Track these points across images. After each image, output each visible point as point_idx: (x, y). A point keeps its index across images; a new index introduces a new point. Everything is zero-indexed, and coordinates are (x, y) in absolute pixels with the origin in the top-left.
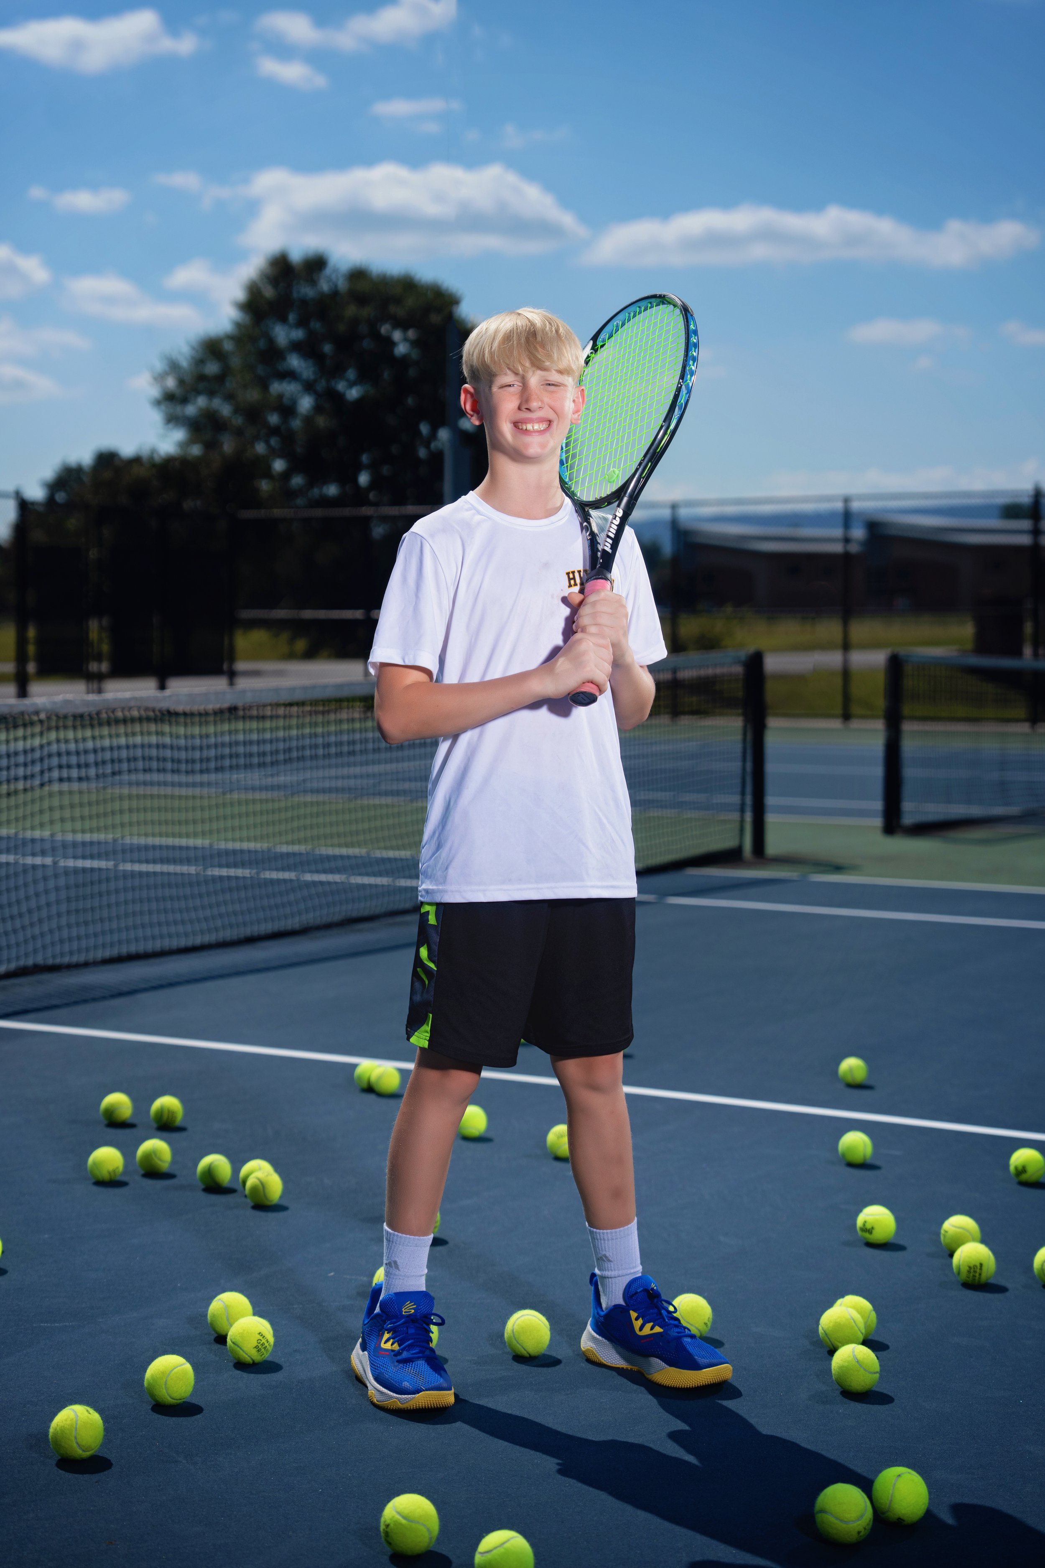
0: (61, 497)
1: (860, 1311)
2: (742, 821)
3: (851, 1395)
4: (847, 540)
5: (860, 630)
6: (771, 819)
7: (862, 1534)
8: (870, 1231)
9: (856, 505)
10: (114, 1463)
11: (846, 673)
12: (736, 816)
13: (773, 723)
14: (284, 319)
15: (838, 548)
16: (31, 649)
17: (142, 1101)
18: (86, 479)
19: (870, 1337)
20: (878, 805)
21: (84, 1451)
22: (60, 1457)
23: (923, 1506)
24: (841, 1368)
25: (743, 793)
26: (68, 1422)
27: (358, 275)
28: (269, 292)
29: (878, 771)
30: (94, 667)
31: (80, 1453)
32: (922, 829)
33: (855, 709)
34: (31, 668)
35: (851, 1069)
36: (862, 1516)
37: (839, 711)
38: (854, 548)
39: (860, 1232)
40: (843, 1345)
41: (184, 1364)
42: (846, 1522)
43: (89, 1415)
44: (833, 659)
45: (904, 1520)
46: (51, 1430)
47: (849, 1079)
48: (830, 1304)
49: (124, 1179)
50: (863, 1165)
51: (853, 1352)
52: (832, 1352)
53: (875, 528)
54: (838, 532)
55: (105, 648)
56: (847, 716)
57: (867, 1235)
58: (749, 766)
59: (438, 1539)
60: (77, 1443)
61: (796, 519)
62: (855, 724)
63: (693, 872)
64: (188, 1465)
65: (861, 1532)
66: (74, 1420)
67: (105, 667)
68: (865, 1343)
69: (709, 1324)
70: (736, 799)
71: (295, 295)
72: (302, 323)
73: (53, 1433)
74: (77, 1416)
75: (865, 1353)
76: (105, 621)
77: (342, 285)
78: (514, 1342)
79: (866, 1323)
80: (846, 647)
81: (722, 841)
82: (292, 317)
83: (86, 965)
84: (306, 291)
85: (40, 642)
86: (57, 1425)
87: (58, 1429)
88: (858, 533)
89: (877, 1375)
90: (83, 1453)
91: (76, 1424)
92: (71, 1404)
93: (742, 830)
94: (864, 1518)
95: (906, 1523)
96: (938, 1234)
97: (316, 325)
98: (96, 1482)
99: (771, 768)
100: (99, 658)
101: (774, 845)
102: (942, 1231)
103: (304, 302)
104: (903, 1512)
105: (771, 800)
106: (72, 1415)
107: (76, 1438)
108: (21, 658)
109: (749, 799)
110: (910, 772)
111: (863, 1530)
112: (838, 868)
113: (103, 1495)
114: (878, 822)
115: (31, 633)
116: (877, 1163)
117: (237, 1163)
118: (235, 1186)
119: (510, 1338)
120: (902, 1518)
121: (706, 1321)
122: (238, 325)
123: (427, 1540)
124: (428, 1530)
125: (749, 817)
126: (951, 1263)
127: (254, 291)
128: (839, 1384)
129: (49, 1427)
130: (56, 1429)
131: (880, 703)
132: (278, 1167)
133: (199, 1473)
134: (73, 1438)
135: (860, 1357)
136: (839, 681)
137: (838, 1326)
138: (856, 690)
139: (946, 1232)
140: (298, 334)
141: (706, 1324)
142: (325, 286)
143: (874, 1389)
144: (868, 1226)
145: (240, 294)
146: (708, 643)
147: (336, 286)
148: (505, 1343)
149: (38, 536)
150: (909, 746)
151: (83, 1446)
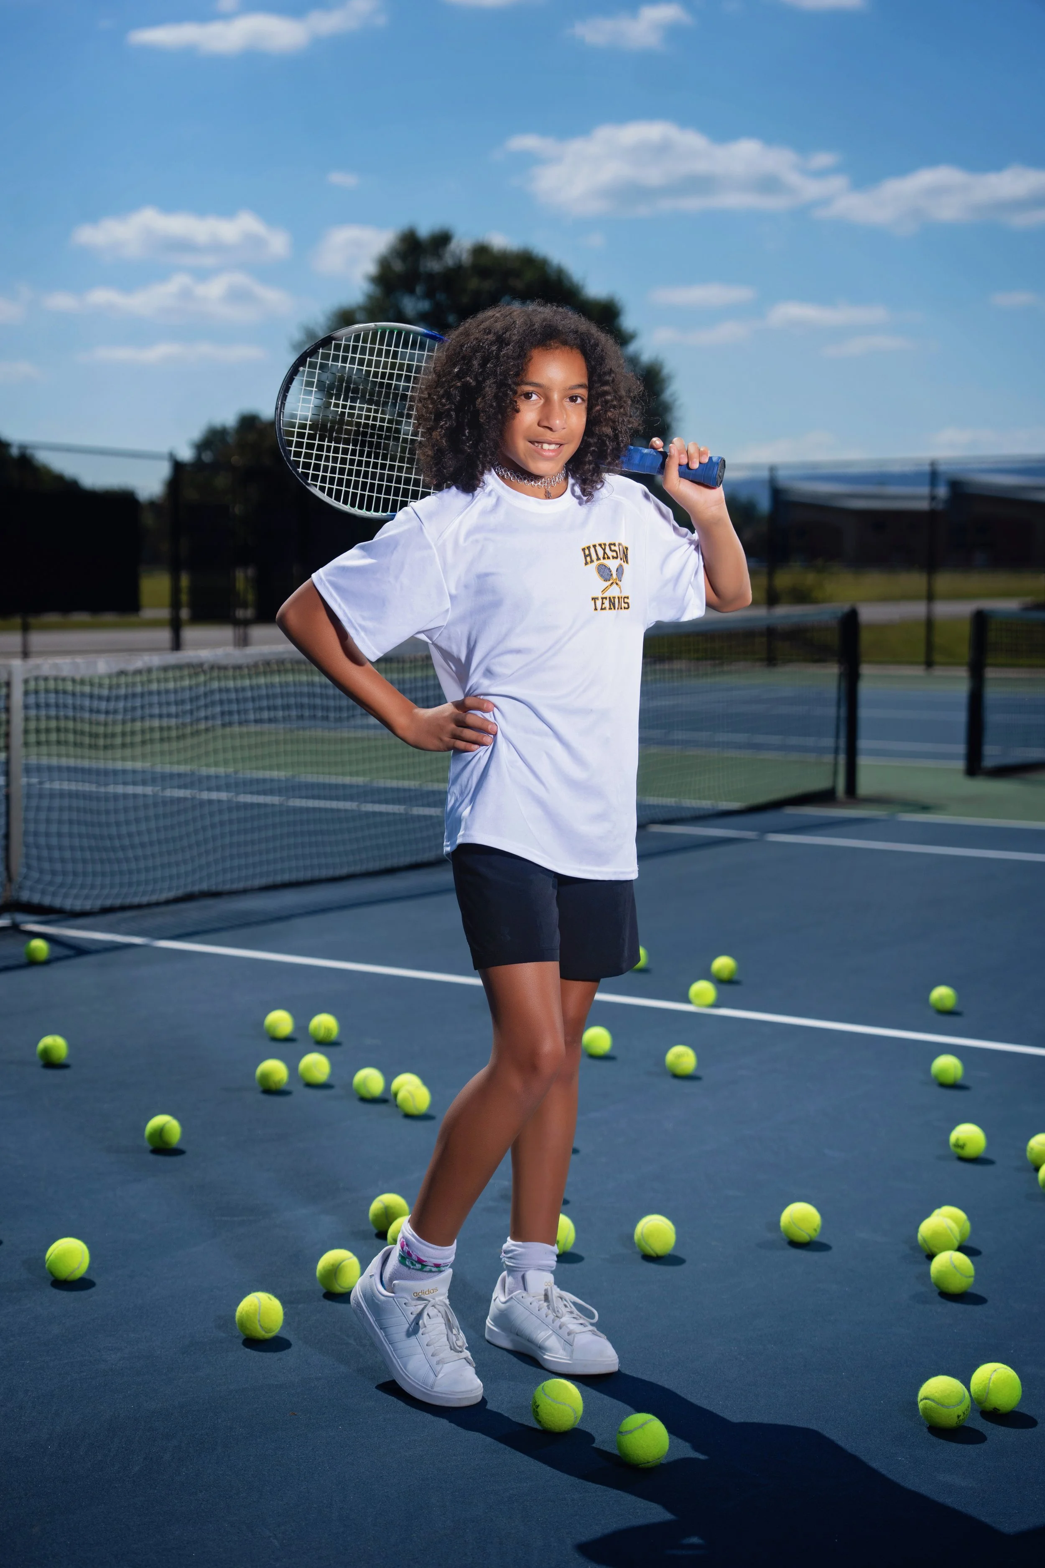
0: (207, 457)
1: (956, 1220)
2: (836, 765)
3: (948, 1296)
4: (933, 498)
5: (944, 581)
6: (863, 761)
7: (961, 1418)
8: (962, 1147)
9: (942, 468)
10: (292, 1343)
11: (930, 623)
12: (829, 758)
13: (866, 670)
14: (411, 291)
15: (924, 505)
16: (184, 598)
17: (302, 1019)
18: (231, 440)
19: (966, 1244)
20: (961, 748)
21: (266, 1332)
22: (245, 1337)
23: (1017, 1398)
24: (939, 1272)
25: (837, 736)
26: (253, 1307)
27: (481, 251)
28: (398, 266)
29: (961, 717)
30: (240, 613)
31: (262, 1334)
32: (1003, 772)
33: (937, 658)
34: (185, 613)
35: (941, 998)
36: (961, 1402)
37: (922, 658)
38: (940, 506)
39: (952, 1148)
40: (941, 1252)
41: (351, 1258)
42: (948, 1407)
43: (270, 1301)
44: (917, 610)
45: (999, 1410)
46: (238, 1314)
47: (940, 1006)
48: (928, 1214)
49: (288, 1088)
50: (955, 1086)
51: (951, 1258)
52: (931, 1257)
53: (957, 487)
54: (925, 490)
55: (250, 597)
56: (929, 664)
57: (959, 1151)
58: (843, 712)
59: (582, 1418)
60: (261, 1326)
61: (883, 479)
62: (938, 671)
63: (790, 811)
64: (358, 1347)
65: (960, 1416)
66: (258, 1305)
67: (249, 613)
68: (961, 1249)
69: (818, 1230)
70: (829, 742)
71: (422, 269)
72: (429, 294)
73: (239, 1316)
74: (260, 1302)
75: (961, 1259)
76: (250, 572)
77: (466, 258)
78: (643, 1243)
79: (961, 1232)
80: (930, 597)
81: (818, 782)
82: (419, 289)
83: (244, 892)
84: (433, 265)
85: (194, 590)
86: (243, 1309)
87: (243, 1313)
88: (942, 491)
89: (972, 1279)
90: (266, 1334)
91: (260, 1309)
92: (254, 1291)
93: (835, 773)
94: (963, 1403)
95: (1001, 1412)
96: (1024, 1150)
97: (441, 297)
98: (278, 1360)
99: (864, 713)
100: (245, 606)
101: (866, 784)
102: (1028, 1149)
103: (431, 277)
104: (999, 1403)
105: (863, 743)
106: (256, 1301)
107: (259, 1321)
108: (175, 605)
109: (842, 743)
110: (992, 718)
111: (962, 1415)
112: (925, 808)
113: (285, 1371)
114: (960, 765)
115: (185, 581)
116: (967, 1083)
117: (389, 1077)
118: (387, 1097)
119: (639, 1240)
120: (997, 1408)
121: (815, 1227)
122: (370, 297)
123: (572, 1419)
124: (574, 1410)
125: (842, 759)
126: (1036, 1178)
127: (384, 264)
128: (937, 1286)
129: (235, 1310)
130: (241, 1313)
131: (964, 650)
132: (426, 1081)
133: (368, 1354)
134: (257, 1322)
135: (957, 1263)
136: (922, 632)
137: (936, 1234)
138: (939, 640)
139: (1032, 1149)
140: (425, 305)
141: (815, 1230)
142: (449, 261)
143: (969, 1290)
144: (961, 1143)
145: (372, 268)
146: (801, 596)
147: (460, 261)
148: (634, 1243)
149: (190, 494)
150: (992, 693)
151: (265, 1328)
